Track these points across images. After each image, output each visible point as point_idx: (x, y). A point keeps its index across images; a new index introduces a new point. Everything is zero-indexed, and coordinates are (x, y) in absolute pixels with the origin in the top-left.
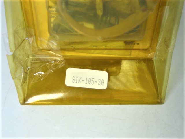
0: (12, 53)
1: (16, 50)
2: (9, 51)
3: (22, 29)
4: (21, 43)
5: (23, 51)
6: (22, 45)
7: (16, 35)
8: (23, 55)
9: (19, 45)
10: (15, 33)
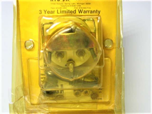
0: (13, 103)
1: (16, 101)
2: (11, 101)
3: (21, 89)
4: (20, 98)
5: (20, 105)
6: (20, 100)
7: (17, 91)
8: (20, 108)
9: (18, 99)
10: (17, 89)
